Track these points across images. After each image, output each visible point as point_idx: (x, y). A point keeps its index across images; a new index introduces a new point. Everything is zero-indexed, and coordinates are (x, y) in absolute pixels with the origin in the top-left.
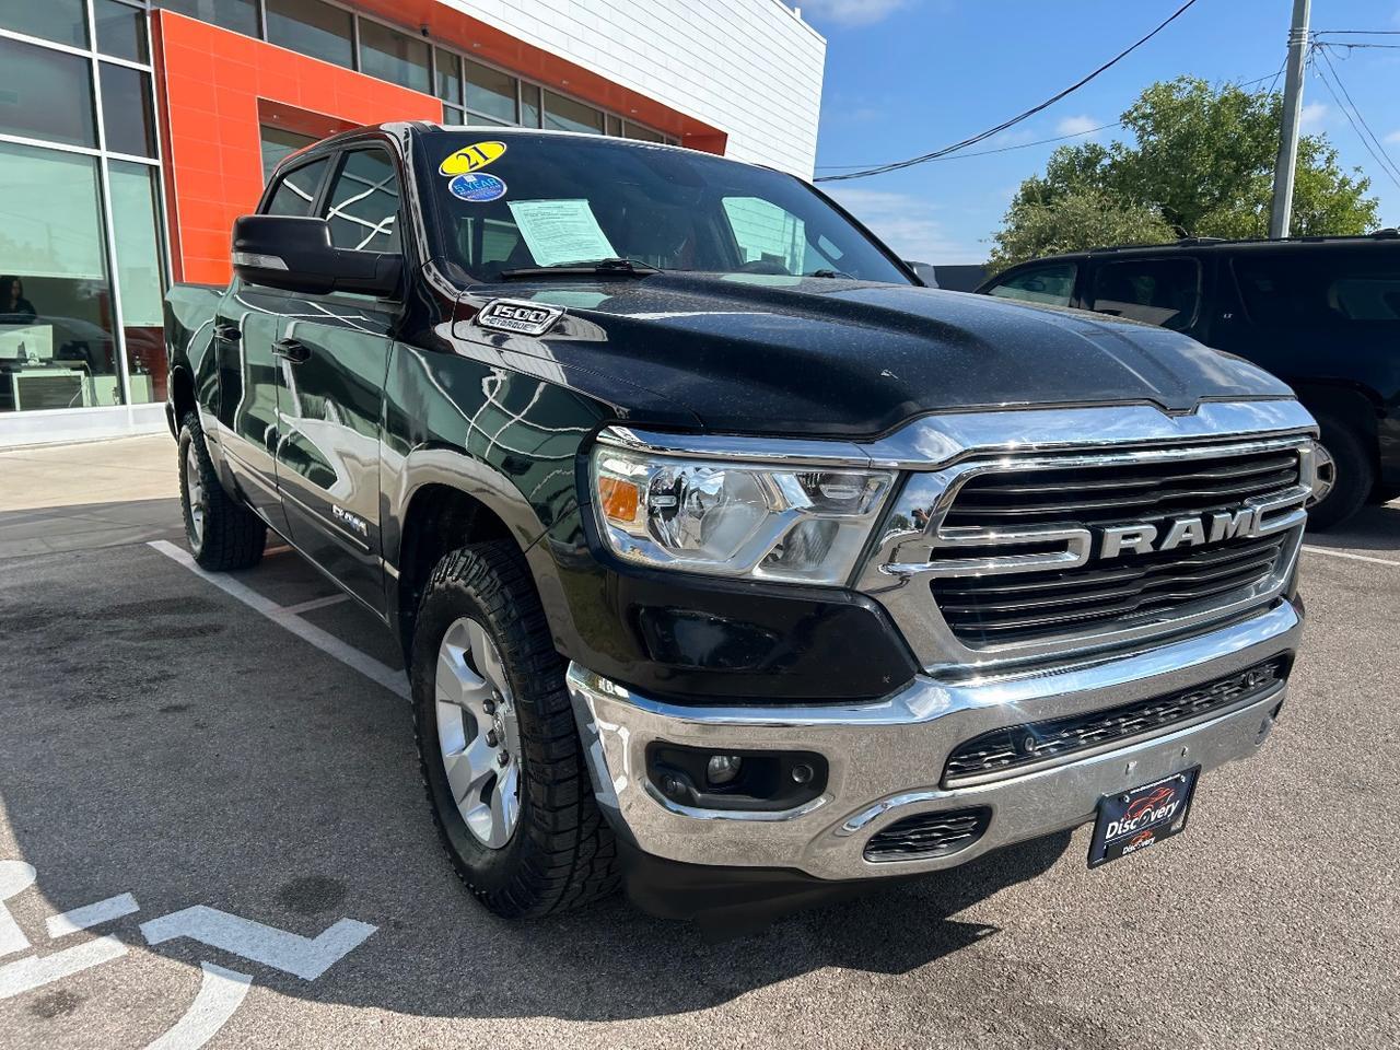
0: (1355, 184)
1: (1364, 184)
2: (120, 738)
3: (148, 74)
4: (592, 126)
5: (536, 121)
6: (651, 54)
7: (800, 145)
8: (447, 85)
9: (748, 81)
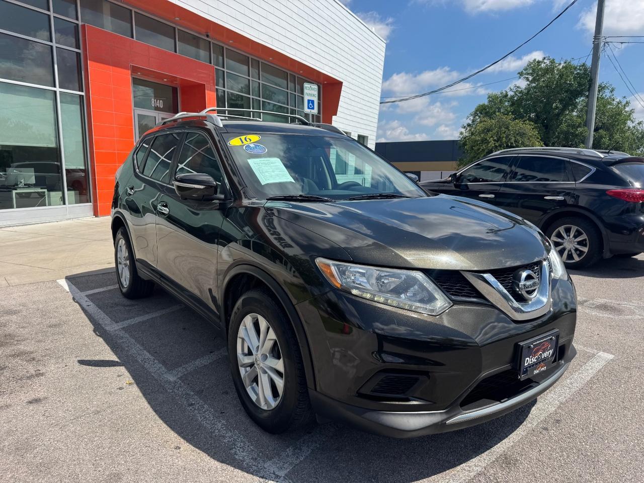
0: (623, 104)
3: (80, 53)
4: (282, 78)
5: (258, 76)
6: (309, 46)
7: (374, 87)
8: (217, 59)
9: (351, 59)
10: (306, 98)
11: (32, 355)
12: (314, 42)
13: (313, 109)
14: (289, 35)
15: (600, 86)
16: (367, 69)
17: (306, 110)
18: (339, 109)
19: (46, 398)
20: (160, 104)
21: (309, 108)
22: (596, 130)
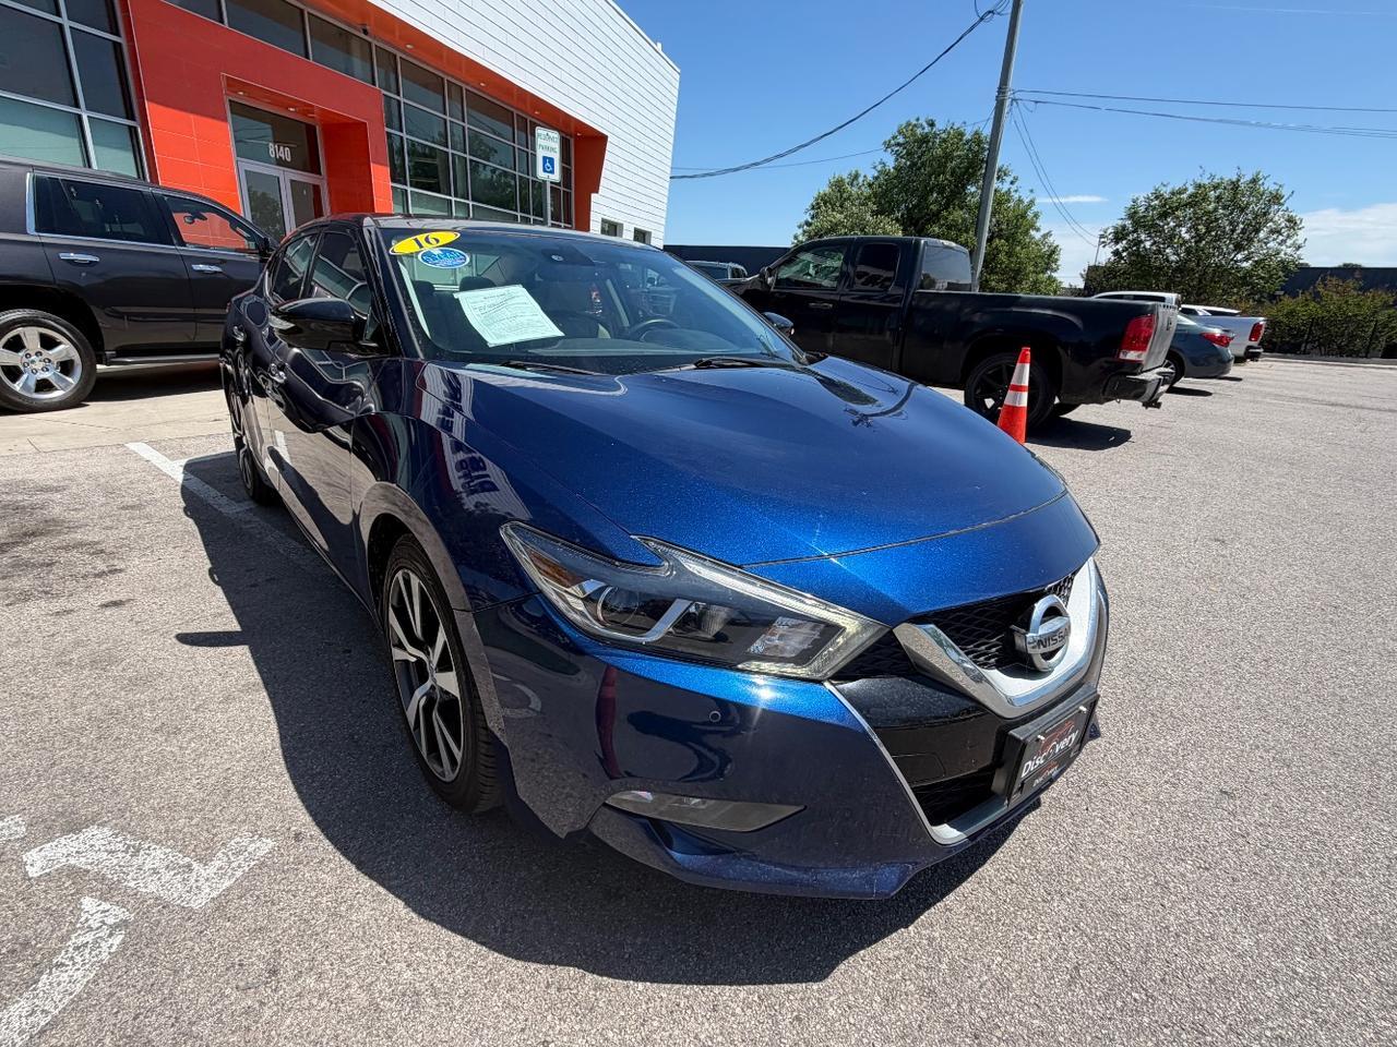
0: (1026, 201)
1: (1032, 202)
2: (53, 635)
3: (120, 44)
4: (503, 122)
5: (460, 115)
6: (549, 67)
7: (661, 149)
8: (387, 79)
9: (623, 96)
10: (540, 153)
11: (99, 547)
12: (558, 61)
13: (552, 172)
14: (512, 42)
15: (1000, 170)
16: (649, 116)
17: (541, 175)
18: (603, 182)
19: (129, 600)
20: (285, 153)
21: (545, 171)
22: (990, 240)
